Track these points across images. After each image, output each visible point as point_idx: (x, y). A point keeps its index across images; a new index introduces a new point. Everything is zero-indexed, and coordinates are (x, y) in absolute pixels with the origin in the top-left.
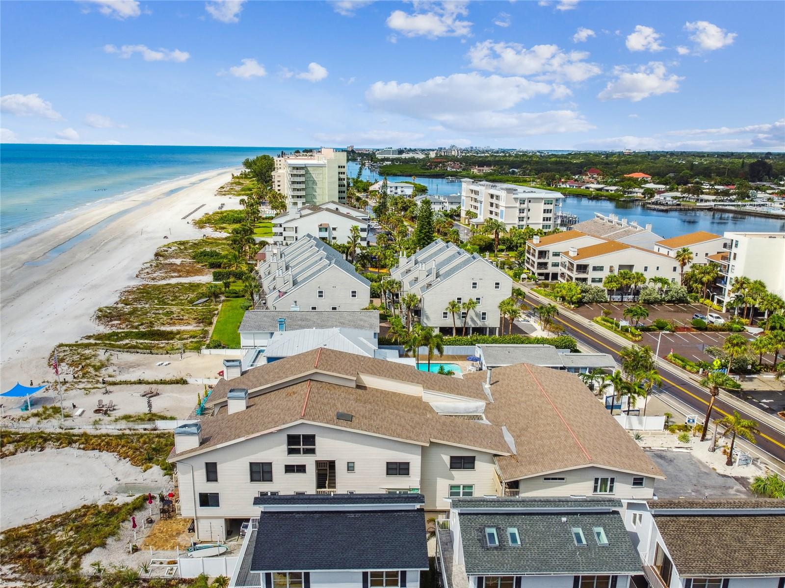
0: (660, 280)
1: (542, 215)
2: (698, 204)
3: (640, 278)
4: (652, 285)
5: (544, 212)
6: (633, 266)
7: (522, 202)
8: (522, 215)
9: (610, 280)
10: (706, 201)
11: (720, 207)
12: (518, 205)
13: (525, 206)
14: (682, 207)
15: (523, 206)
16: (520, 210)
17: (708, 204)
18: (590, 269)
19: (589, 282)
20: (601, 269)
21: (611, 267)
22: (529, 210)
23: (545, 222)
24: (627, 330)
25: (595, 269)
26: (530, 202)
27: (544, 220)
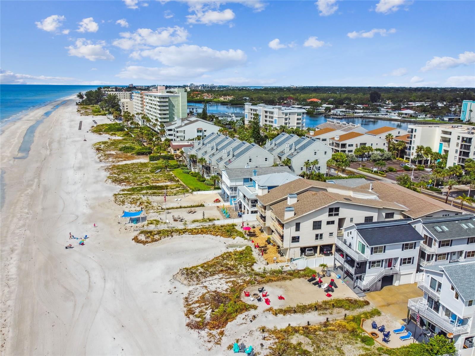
0: (379, 150)
1: (296, 121)
2: (355, 115)
3: (371, 149)
4: (375, 152)
5: (297, 120)
6: (366, 143)
7: (286, 114)
8: (286, 122)
9: (357, 151)
10: (358, 113)
11: (366, 116)
12: (284, 116)
13: (288, 117)
14: (346, 116)
15: (287, 117)
16: (285, 119)
17: (358, 114)
18: (347, 146)
19: (347, 152)
20: (352, 145)
21: (357, 144)
22: (290, 119)
23: (298, 125)
24: (377, 172)
25: (349, 145)
26: (290, 114)
27: (297, 124)
